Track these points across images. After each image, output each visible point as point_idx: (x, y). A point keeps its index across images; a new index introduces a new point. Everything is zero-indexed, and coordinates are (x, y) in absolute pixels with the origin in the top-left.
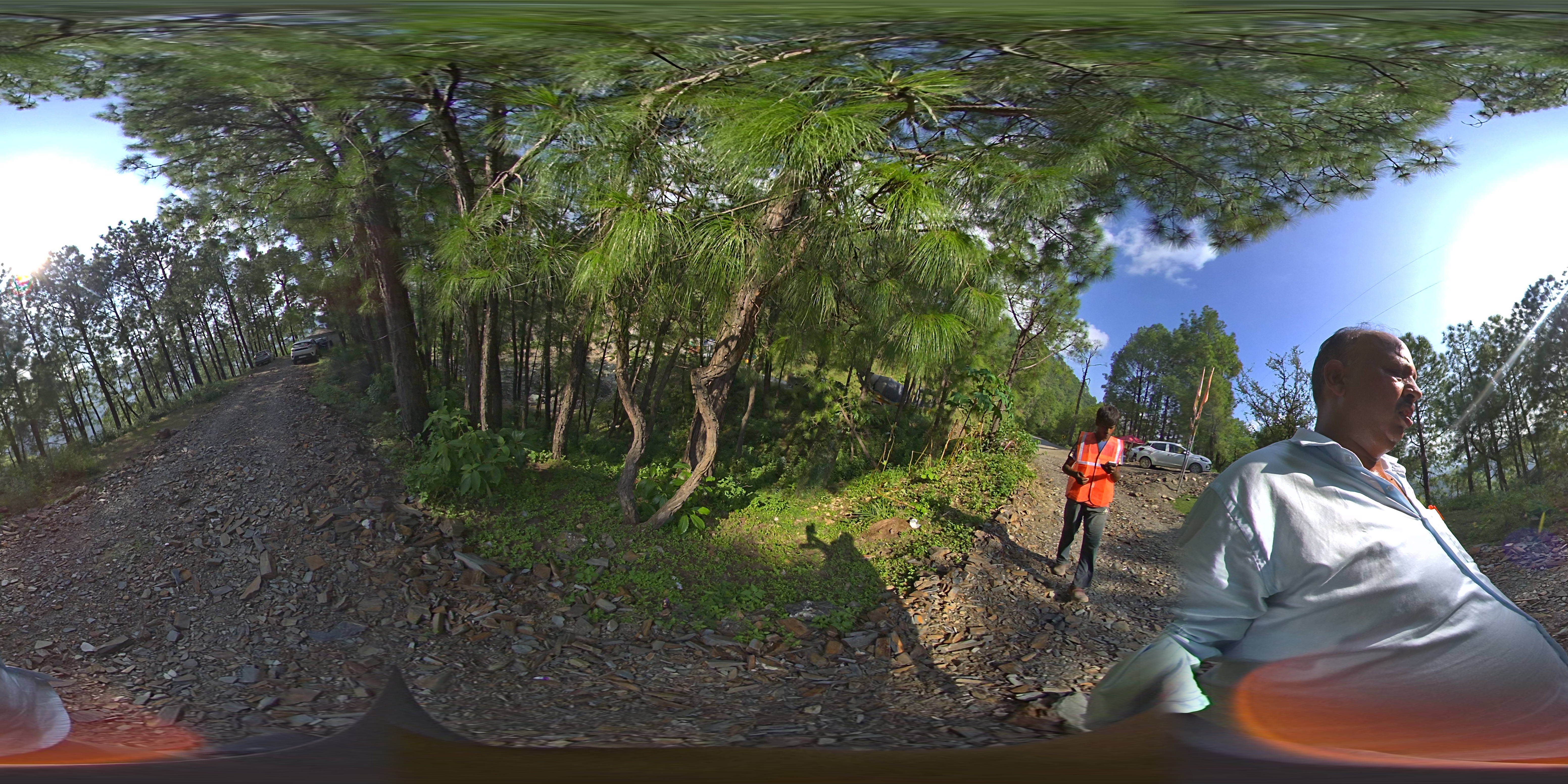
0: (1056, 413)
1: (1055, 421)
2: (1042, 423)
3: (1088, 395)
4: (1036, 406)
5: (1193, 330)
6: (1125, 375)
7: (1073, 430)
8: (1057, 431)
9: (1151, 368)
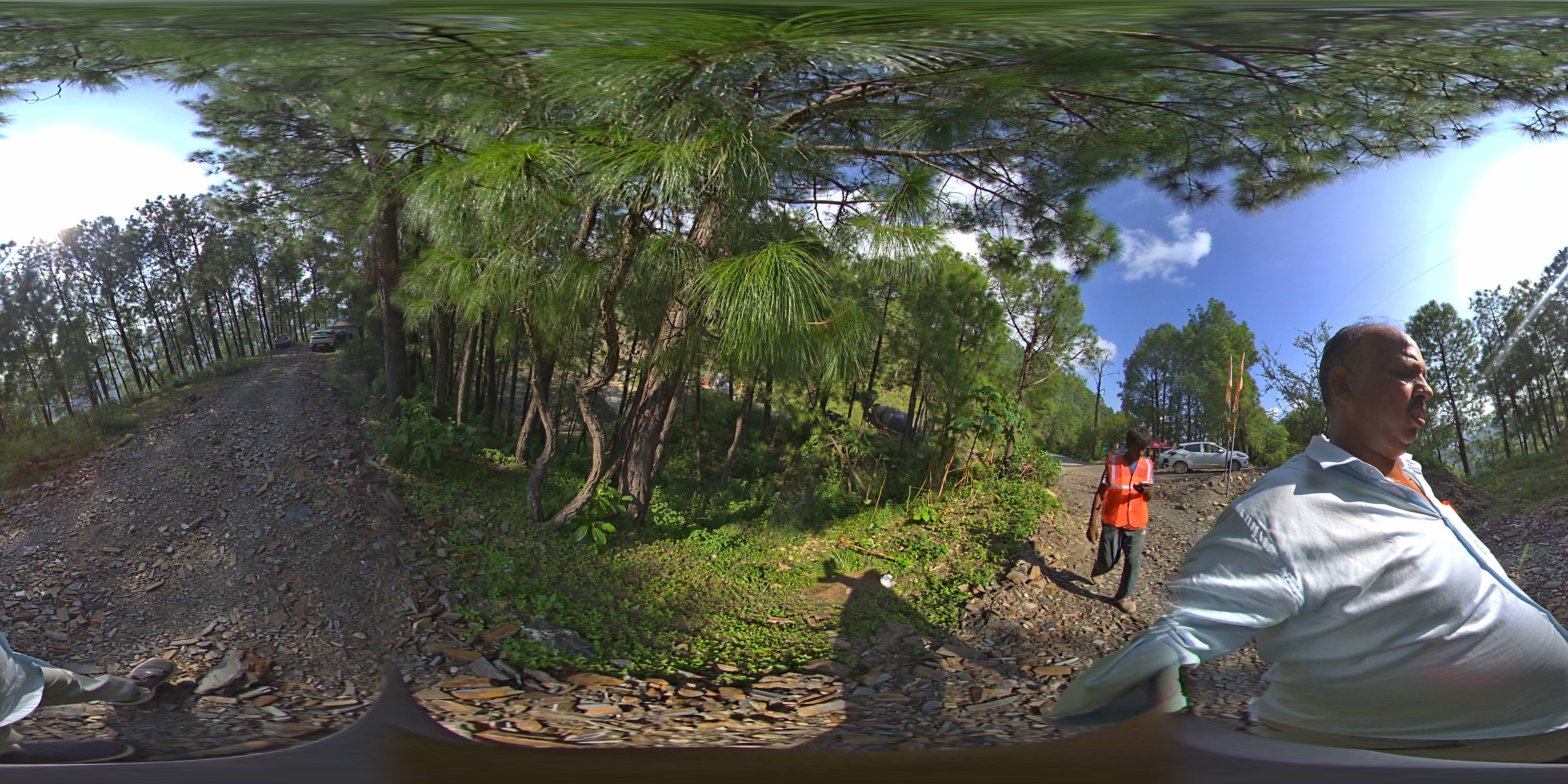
0: (1074, 429)
1: (1076, 437)
2: (1062, 441)
3: (1104, 407)
4: (1054, 424)
5: (1202, 325)
6: (1139, 380)
7: (1095, 444)
8: (1078, 446)
9: (1164, 368)
